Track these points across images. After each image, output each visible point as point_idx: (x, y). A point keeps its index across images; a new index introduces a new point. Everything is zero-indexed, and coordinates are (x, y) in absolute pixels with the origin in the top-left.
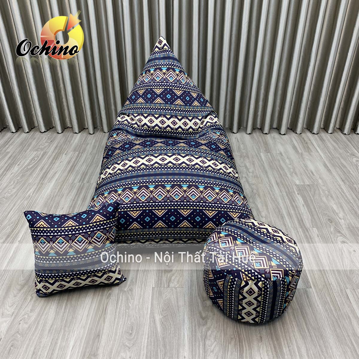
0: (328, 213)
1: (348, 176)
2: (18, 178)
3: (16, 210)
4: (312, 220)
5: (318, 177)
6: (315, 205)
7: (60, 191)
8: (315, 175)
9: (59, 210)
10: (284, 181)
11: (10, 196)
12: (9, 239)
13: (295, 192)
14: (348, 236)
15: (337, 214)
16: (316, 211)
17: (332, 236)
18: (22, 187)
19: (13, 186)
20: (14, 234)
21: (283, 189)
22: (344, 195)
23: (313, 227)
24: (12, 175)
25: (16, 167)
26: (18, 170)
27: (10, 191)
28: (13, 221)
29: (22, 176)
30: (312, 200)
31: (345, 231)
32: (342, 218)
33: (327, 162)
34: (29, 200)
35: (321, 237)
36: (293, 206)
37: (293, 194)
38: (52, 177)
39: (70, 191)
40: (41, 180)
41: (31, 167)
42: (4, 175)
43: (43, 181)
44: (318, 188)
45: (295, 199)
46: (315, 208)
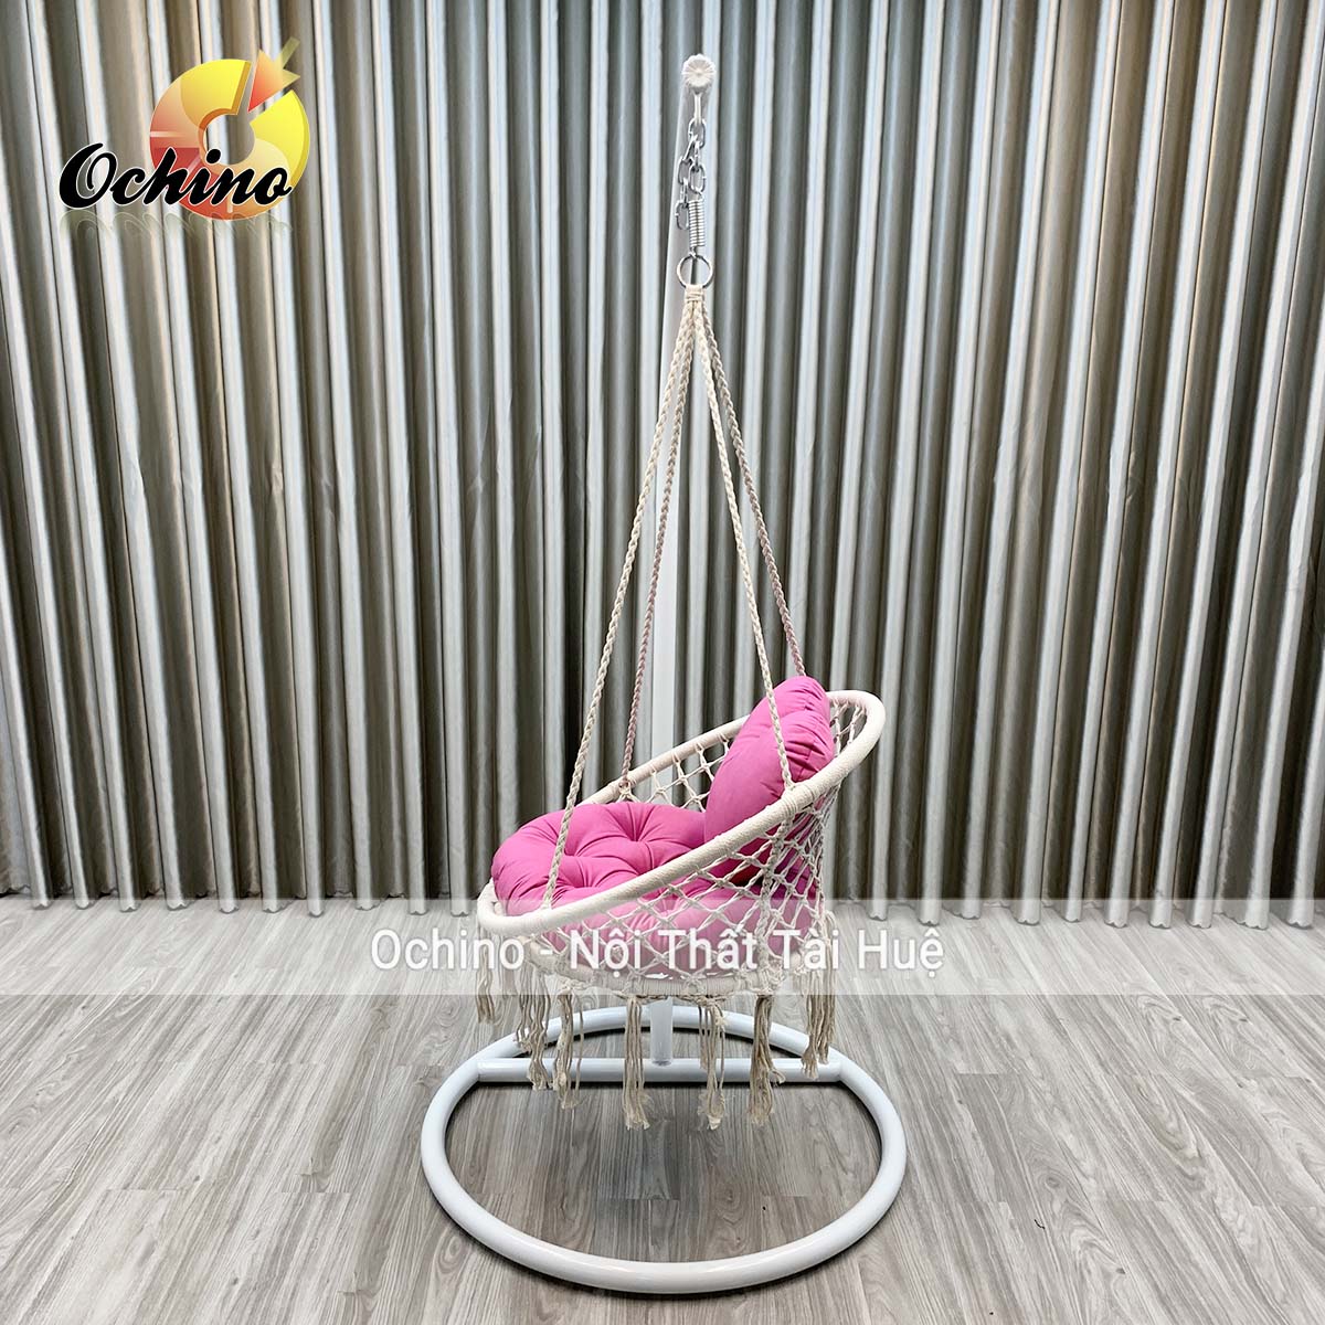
0: (1048, 1159)
1: (1120, 1052)
2: (83, 1047)
3: (70, 1141)
4: (996, 1181)
5: (1025, 1053)
6: (1011, 1136)
7: (214, 1086)
8: (1018, 1046)
9: (207, 1142)
10: (921, 1063)
11: (52, 1102)
12: (41, 1231)
13: (952, 1099)
14: (1105, 1227)
15: (1076, 1161)
16: (1012, 1153)
17: (1054, 1227)
18: (93, 1076)
19: (62, 1072)
20: (59, 1216)
21: (915, 1087)
22: (1102, 1107)
23: (1000, 1200)
25: (76, 1013)
26: (83, 1024)
27: (53, 1085)
28: (58, 1176)
29: (94, 1040)
30: (1002, 1120)
31: (1097, 1213)
32: (1091, 1172)
33: (1056, 1009)
34: (115, 1114)
35: (1020, 1228)
36: (941, 1138)
37: (946, 1102)
38: (191, 1046)
39: (244, 1088)
40: (155, 1054)
41: (125, 1016)
42: (38, 1038)
43: (160, 1056)
44: (1024, 1086)
45: (951, 1118)
46: (1010, 1144)
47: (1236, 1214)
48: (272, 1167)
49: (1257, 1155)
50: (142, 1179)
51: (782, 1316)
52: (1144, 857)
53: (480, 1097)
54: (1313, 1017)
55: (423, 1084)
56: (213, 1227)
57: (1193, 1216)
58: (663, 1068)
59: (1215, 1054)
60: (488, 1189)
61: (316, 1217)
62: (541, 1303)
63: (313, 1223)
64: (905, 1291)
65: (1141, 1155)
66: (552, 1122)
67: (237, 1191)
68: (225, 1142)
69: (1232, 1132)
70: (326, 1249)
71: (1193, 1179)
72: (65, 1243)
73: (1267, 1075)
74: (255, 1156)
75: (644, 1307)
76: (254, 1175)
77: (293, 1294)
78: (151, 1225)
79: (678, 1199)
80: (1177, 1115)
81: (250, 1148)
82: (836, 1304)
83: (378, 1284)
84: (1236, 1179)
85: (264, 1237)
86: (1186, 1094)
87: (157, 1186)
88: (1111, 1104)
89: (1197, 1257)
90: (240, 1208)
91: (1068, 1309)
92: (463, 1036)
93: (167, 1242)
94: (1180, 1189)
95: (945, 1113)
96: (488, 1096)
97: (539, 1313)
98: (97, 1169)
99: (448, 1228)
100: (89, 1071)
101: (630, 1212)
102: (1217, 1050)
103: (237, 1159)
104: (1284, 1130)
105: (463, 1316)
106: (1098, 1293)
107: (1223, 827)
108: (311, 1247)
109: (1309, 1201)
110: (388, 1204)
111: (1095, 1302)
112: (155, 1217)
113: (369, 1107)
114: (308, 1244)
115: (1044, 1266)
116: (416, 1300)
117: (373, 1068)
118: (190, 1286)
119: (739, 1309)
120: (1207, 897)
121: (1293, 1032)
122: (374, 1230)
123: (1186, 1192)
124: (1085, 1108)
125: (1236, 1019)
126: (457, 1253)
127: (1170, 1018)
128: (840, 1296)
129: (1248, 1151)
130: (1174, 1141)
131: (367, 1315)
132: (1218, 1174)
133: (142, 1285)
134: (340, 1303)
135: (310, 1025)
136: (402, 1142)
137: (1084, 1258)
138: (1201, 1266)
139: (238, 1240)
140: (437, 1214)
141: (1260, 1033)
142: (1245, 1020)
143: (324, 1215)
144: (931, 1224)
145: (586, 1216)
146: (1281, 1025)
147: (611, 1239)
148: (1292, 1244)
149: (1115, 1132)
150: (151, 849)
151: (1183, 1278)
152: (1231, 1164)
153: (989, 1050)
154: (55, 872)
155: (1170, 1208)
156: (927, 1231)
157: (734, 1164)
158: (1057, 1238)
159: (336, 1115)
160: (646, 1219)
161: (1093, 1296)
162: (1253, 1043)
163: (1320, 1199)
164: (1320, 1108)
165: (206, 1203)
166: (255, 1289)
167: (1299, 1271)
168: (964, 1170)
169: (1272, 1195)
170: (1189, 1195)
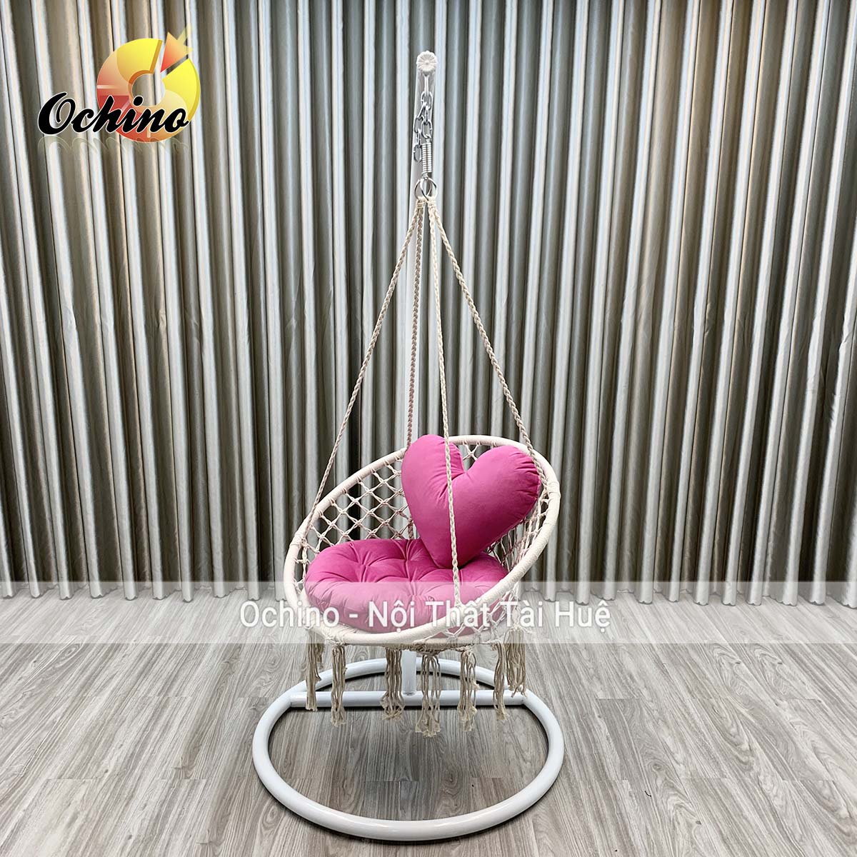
0: (655, 752)
1: (701, 684)
2: (34, 688)
3: (23, 749)
4: (621, 766)
5: (642, 685)
6: (631, 738)
7: (119, 712)
8: (637, 681)
9: (113, 748)
10: (575, 692)
11: (14, 723)
12: (3, 806)
13: (594, 715)
15: (672, 754)
16: (632, 749)
17: (657, 795)
18: (40, 705)
19: (20, 704)
20: (15, 796)
21: (571, 708)
22: (689, 719)
23: (623, 779)
24: (20, 682)
25: (30, 665)
26: (34, 672)
27: (13, 712)
28: (16, 771)
29: (41, 683)
30: (626, 728)
31: (684, 786)
32: (681, 760)
33: (661, 657)
34: (54, 730)
35: (636, 797)
36: (587, 740)
37: (590, 716)
38: (104, 686)
39: (139, 713)
40: (81, 691)
41: (62, 667)
42: (4, 682)
43: (84, 693)
44: (640, 706)
45: (593, 727)
46: (631, 743)
47: (772, 786)
48: (155, 763)
49: (786, 748)
50: (70, 772)
52: (718, 561)
53: (292, 717)
54: (823, 661)
55: (255, 709)
56: (116, 803)
57: (744, 786)
58: (411, 697)
59: (762, 685)
60: (295, 775)
61: (184, 795)
62: (328, 848)
63: (182, 798)
64: (561, 837)
65: (713, 749)
66: (338, 733)
67: (132, 779)
68: (125, 747)
69: (771, 734)
70: (189, 816)
71: (746, 764)
72: (19, 814)
73: (794, 698)
74: (145, 756)
75: (394, 849)
76: (144, 769)
77: (167, 845)
78: (76, 802)
79: (418, 780)
80: (737, 724)
81: (142, 751)
82: (517, 846)
83: (223, 837)
84: (773, 764)
85: (149, 808)
86: (743, 711)
87: (80, 777)
88: (695, 717)
89: (746, 813)
90: (135, 790)
91: (665, 846)
92: (281, 678)
93: (86, 812)
94: (737, 771)
95: (590, 724)
96: (297, 716)
97: (327, 854)
98: (41, 765)
99: (269, 801)
100: (37, 704)
101: (387, 789)
102: (762, 682)
103: (133, 758)
104: (804, 732)
106: (684, 836)
107: (768, 541)
108: (180, 814)
109: (818, 777)
110: (230, 787)
111: (682, 842)
112: (79, 797)
113: (220, 723)
114: (178, 812)
115: (650, 819)
116: (248, 846)
117: (222, 700)
118: (101, 840)
119: (455, 850)
120: (759, 580)
121: (811, 670)
122: (221, 804)
123: (741, 772)
124: (678, 719)
125: (776, 663)
126: (275, 817)
127: (733, 662)
128: (520, 841)
129: (781, 746)
130: (734, 740)
132: (762, 760)
133: (69, 839)
134: (198, 850)
135: (182, 672)
136: (241, 746)
137: (676, 815)
138: (749, 818)
139: (132, 811)
140: (262, 792)
141: (790, 672)
142: (781, 664)
143: (189, 793)
144: (579, 794)
145: (358, 792)
146: (804, 666)
147: (374, 807)
148: (807, 804)
149: (697, 735)
150: (81, 558)
151: (737, 826)
152: (770, 754)
153: (618, 684)
154: (18, 574)
155: (731, 783)
156: (577, 800)
157: (454, 758)
158: (659, 802)
159: (198, 730)
160: (397, 794)
161: (681, 839)
162: (786, 678)
163: (826, 775)
164: (826, 718)
165: (112, 787)
166: (142, 842)
167: (810, 822)
168: (600, 760)
169: (795, 774)
170: (743, 775)
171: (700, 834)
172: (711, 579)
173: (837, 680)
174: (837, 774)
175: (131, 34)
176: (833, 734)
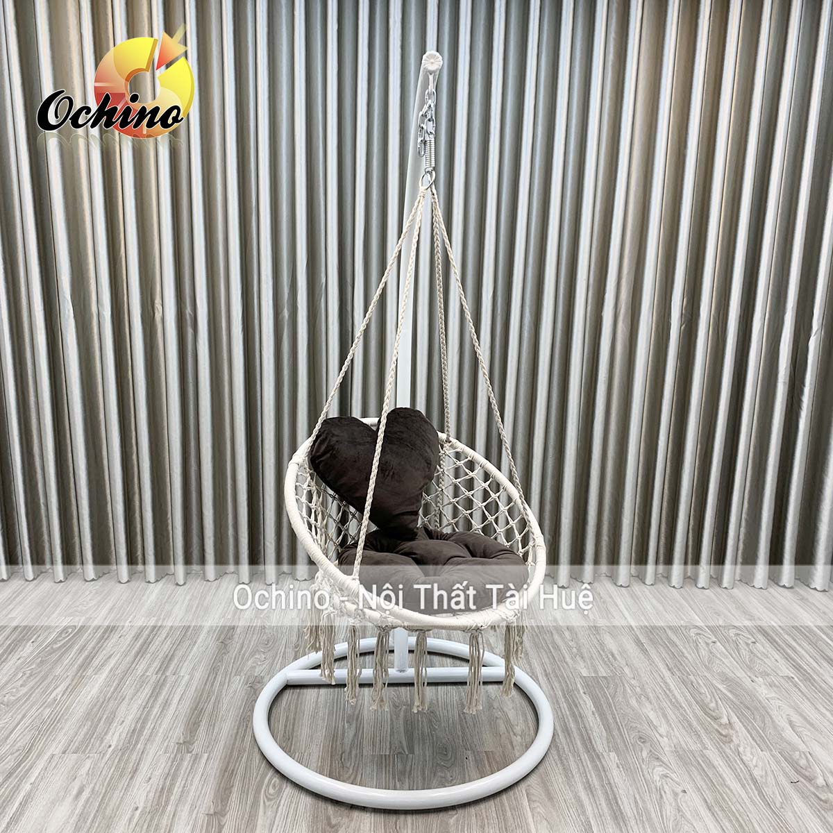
0: (639, 726)
1: (679, 661)
2: (33, 667)
3: (27, 725)
4: (608, 739)
5: (623, 663)
6: (616, 712)
7: (119, 689)
8: (619, 659)
9: (115, 724)
10: (560, 670)
11: (15, 700)
12: (11, 779)
13: (579, 690)
14: (674, 766)
15: (656, 727)
16: (617, 723)
17: (643, 766)
18: (40, 684)
19: (21, 682)
20: (22, 770)
21: (557, 685)
22: (670, 695)
23: (610, 751)
24: (20, 661)
25: (28, 646)
26: (33, 652)
27: (14, 690)
28: (20, 746)
29: (40, 662)
30: (610, 703)
31: (669, 757)
32: (665, 734)
33: (641, 637)
34: (56, 708)
35: (623, 768)
36: (573, 715)
37: (576, 692)
38: (103, 665)
39: (138, 691)
40: (80, 670)
41: (60, 647)
43: (84, 671)
44: (622, 683)
45: (579, 703)
46: (616, 718)
47: (752, 757)
48: (157, 739)
49: (763, 721)
50: (74, 747)
51: (479, 823)
52: (693, 545)
53: (288, 695)
54: (795, 640)
55: (251, 687)
56: (121, 776)
57: (726, 758)
58: (402, 674)
59: (737, 663)
60: (294, 750)
61: (186, 769)
62: (330, 818)
63: (185, 773)
64: (554, 806)
65: (695, 723)
66: (333, 708)
67: (135, 754)
68: (127, 722)
69: (748, 708)
70: (193, 788)
71: (726, 736)
72: (26, 787)
73: (768, 675)
74: (146, 732)
75: (395, 818)
76: (146, 744)
77: (174, 816)
78: (81, 775)
79: (413, 753)
80: (715, 699)
81: (143, 727)
82: (512, 814)
83: (228, 808)
84: (751, 736)
85: (154, 780)
86: (721, 687)
87: (84, 752)
88: (676, 693)
89: (728, 782)
90: (138, 764)
91: (653, 815)
92: (275, 658)
93: (92, 785)
94: (718, 743)
95: (576, 700)
96: (293, 693)
97: (329, 824)
98: (46, 741)
99: (271, 773)
100: (37, 683)
101: (384, 762)
102: (737, 660)
103: (135, 733)
104: (779, 706)
105: (281, 827)
106: (671, 804)
107: (740, 527)
108: (184, 787)
109: (795, 749)
110: (232, 761)
111: (669, 810)
112: (84, 771)
113: (218, 701)
114: (182, 785)
115: (637, 789)
116: (252, 818)
117: (219, 678)
118: (108, 812)
119: (452, 819)
120: (732, 564)
121: (783, 649)
122: (223, 776)
123: (722, 744)
124: (660, 696)
125: (749, 642)
126: (277, 789)
127: (710, 641)
128: (515, 810)
129: (758, 720)
130: (714, 714)
131: (221, 827)
132: (741, 734)
133: (77, 812)
134: (203, 820)
135: (178, 651)
136: (240, 723)
137: (662, 785)
138: (732, 788)
139: (138, 784)
140: (263, 765)
141: (764, 650)
142: (755, 643)
143: (192, 767)
144: (569, 765)
145: (356, 765)
146: (776, 646)
147: (372, 779)
148: (785, 774)
149: (678, 710)
150: (75, 542)
151: (721, 795)
152: (749, 727)
153: (601, 662)
154: (12, 558)
155: (713, 754)
156: (566, 770)
157: (447, 732)
158: (646, 773)
159: (197, 707)
160: (394, 766)
161: (668, 807)
162: (760, 656)
163: (802, 747)
164: (800, 694)
165: (116, 761)
166: (149, 813)
167: (789, 789)
168: (587, 733)
169: (772, 745)
170: (724, 746)
171: (686, 802)
172: (686, 563)
173: (808, 658)
174: (812, 745)
175: (132, 32)
176: (806, 707)
